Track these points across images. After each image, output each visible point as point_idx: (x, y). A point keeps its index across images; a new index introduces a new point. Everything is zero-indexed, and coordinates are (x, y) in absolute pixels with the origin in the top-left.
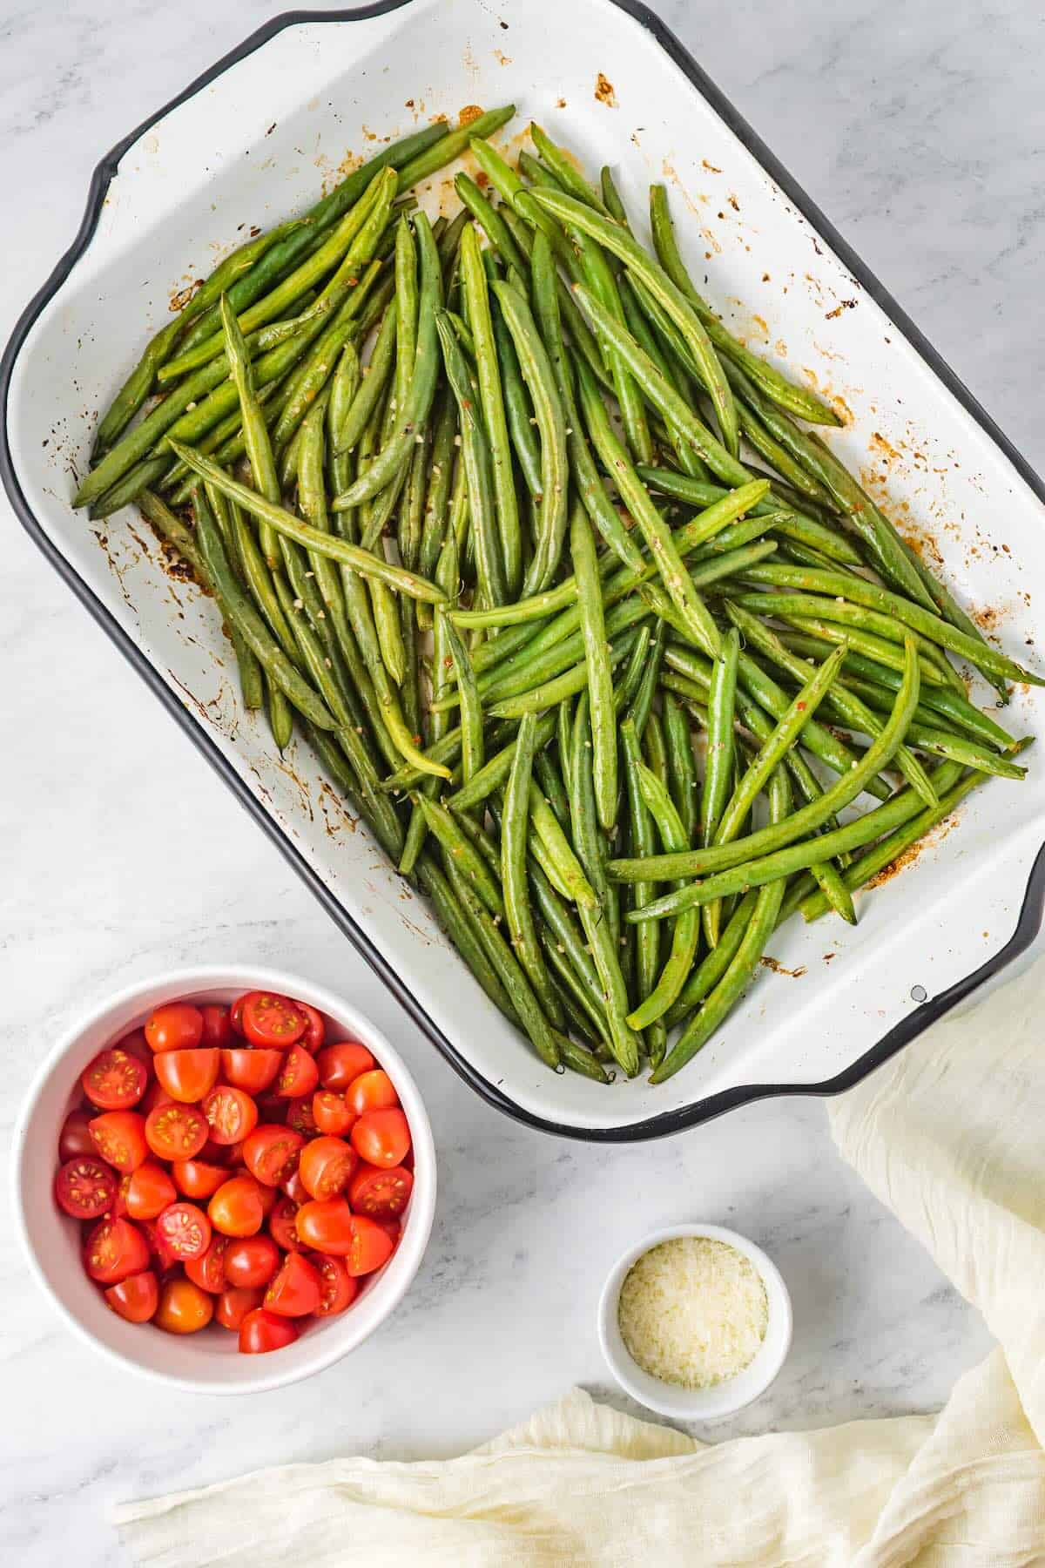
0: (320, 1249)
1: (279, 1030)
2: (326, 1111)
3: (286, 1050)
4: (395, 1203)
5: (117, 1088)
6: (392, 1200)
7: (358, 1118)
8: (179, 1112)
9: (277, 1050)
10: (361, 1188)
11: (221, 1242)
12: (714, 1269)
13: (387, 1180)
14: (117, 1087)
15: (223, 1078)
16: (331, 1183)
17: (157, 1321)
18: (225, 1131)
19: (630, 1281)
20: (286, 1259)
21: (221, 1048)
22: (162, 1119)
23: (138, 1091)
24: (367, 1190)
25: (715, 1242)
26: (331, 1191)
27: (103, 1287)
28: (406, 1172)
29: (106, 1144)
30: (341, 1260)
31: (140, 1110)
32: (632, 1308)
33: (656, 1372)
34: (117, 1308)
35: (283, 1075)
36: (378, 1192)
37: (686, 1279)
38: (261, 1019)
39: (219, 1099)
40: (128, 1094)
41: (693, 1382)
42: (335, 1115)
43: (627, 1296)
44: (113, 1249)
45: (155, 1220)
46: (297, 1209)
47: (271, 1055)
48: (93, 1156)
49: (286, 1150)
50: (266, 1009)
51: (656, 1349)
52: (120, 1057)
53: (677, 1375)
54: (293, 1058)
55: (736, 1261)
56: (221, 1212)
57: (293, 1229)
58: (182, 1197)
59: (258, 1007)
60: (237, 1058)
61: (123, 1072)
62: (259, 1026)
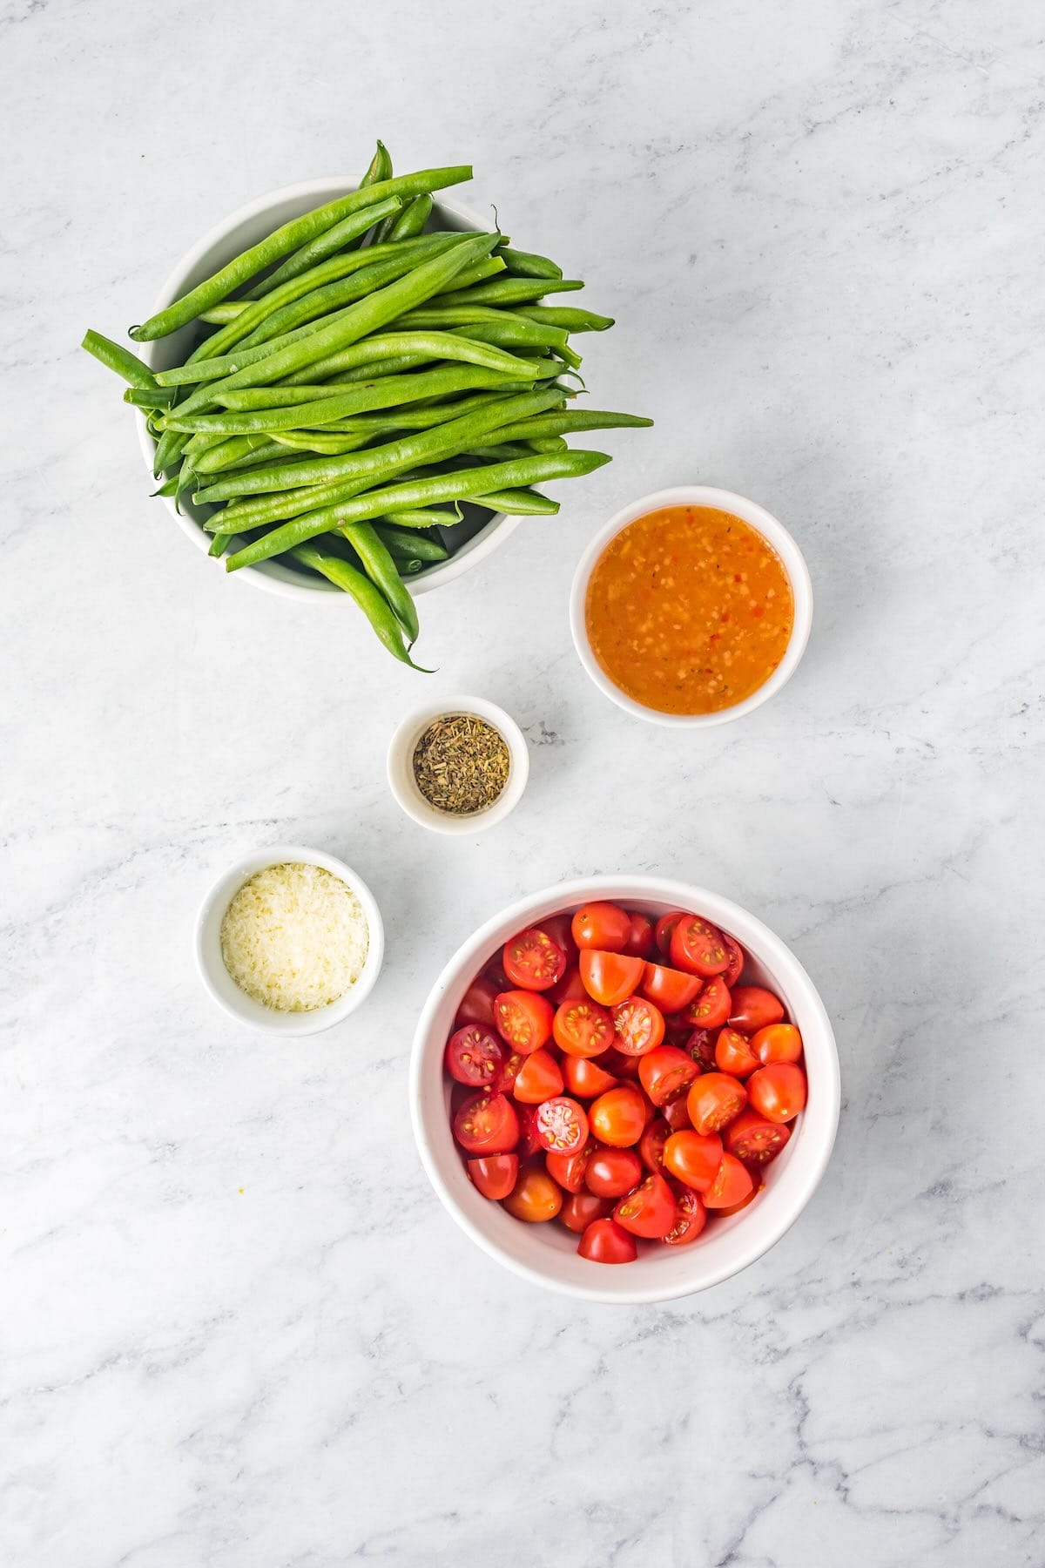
0: (683, 1180)
1: (707, 959)
2: (732, 1051)
3: (707, 980)
4: (764, 1155)
5: (536, 969)
6: (763, 1152)
7: (761, 1066)
8: (590, 1010)
9: (699, 978)
10: (742, 1133)
11: (595, 1146)
12: (326, 903)
13: (767, 1132)
14: (534, 967)
15: (641, 991)
16: (716, 1121)
17: (509, 1205)
18: (629, 1040)
19: (243, 891)
20: (649, 1180)
21: (649, 961)
22: (572, 1012)
23: (555, 979)
24: (747, 1137)
25: (336, 879)
26: (714, 1127)
27: (467, 1156)
28: (786, 1129)
29: (508, 1020)
30: (699, 1195)
31: (551, 998)
32: (237, 917)
33: (243, 983)
34: (474, 1180)
35: (697, 1003)
36: (754, 1139)
37: (297, 905)
38: (693, 944)
39: (632, 1008)
40: (545, 979)
41: (275, 1003)
42: (738, 1057)
43: (237, 905)
44: (488, 1123)
45: (534, 1107)
46: (670, 1134)
47: (694, 982)
48: (491, 1027)
49: (683, 1075)
50: (698, 934)
51: (248, 961)
52: (544, 940)
53: (262, 991)
54: (713, 990)
55: (349, 902)
56: (603, 1120)
57: (661, 1152)
58: (567, 1093)
59: (691, 930)
60: (659, 976)
61: (543, 955)
62: (691, 949)
